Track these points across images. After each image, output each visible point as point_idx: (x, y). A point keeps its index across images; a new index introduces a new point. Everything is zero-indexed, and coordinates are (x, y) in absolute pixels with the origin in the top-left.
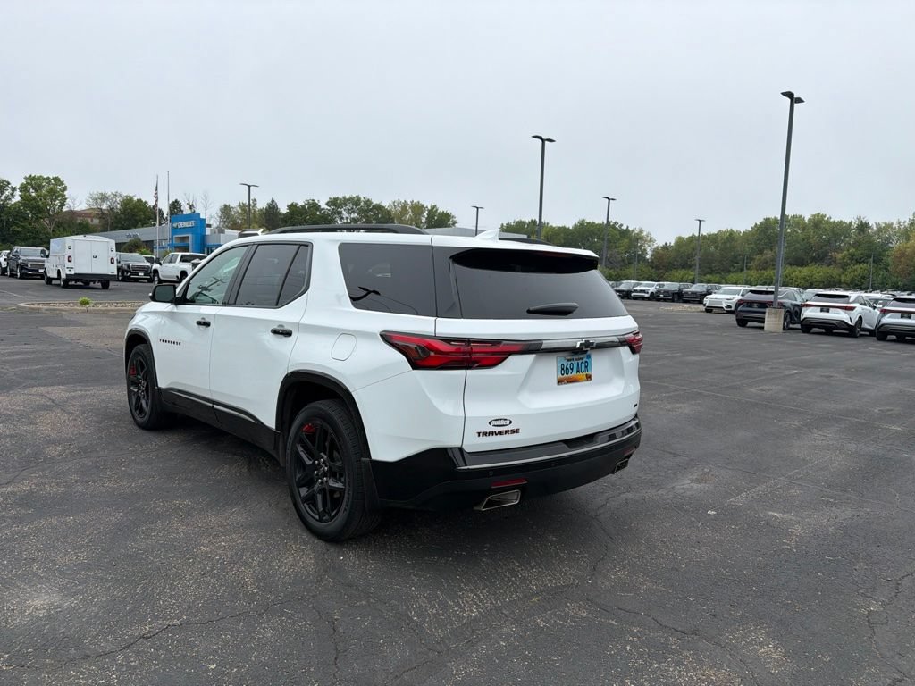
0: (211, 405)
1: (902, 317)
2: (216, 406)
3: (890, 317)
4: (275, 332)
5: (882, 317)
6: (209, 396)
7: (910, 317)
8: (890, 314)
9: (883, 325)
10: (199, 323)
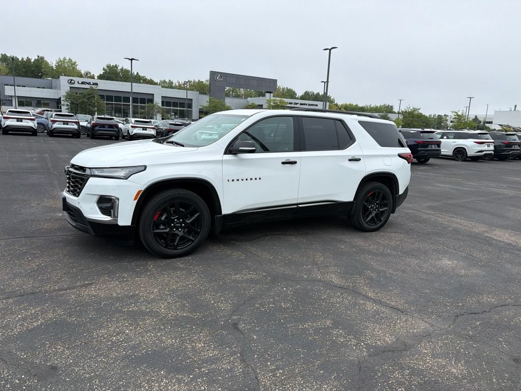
0: (296, 206)
1: (64, 124)
2: (300, 206)
3: (58, 124)
4: (350, 160)
5: (53, 124)
6: (295, 202)
7: (68, 124)
8: (58, 123)
9: (55, 129)
10: (283, 163)
